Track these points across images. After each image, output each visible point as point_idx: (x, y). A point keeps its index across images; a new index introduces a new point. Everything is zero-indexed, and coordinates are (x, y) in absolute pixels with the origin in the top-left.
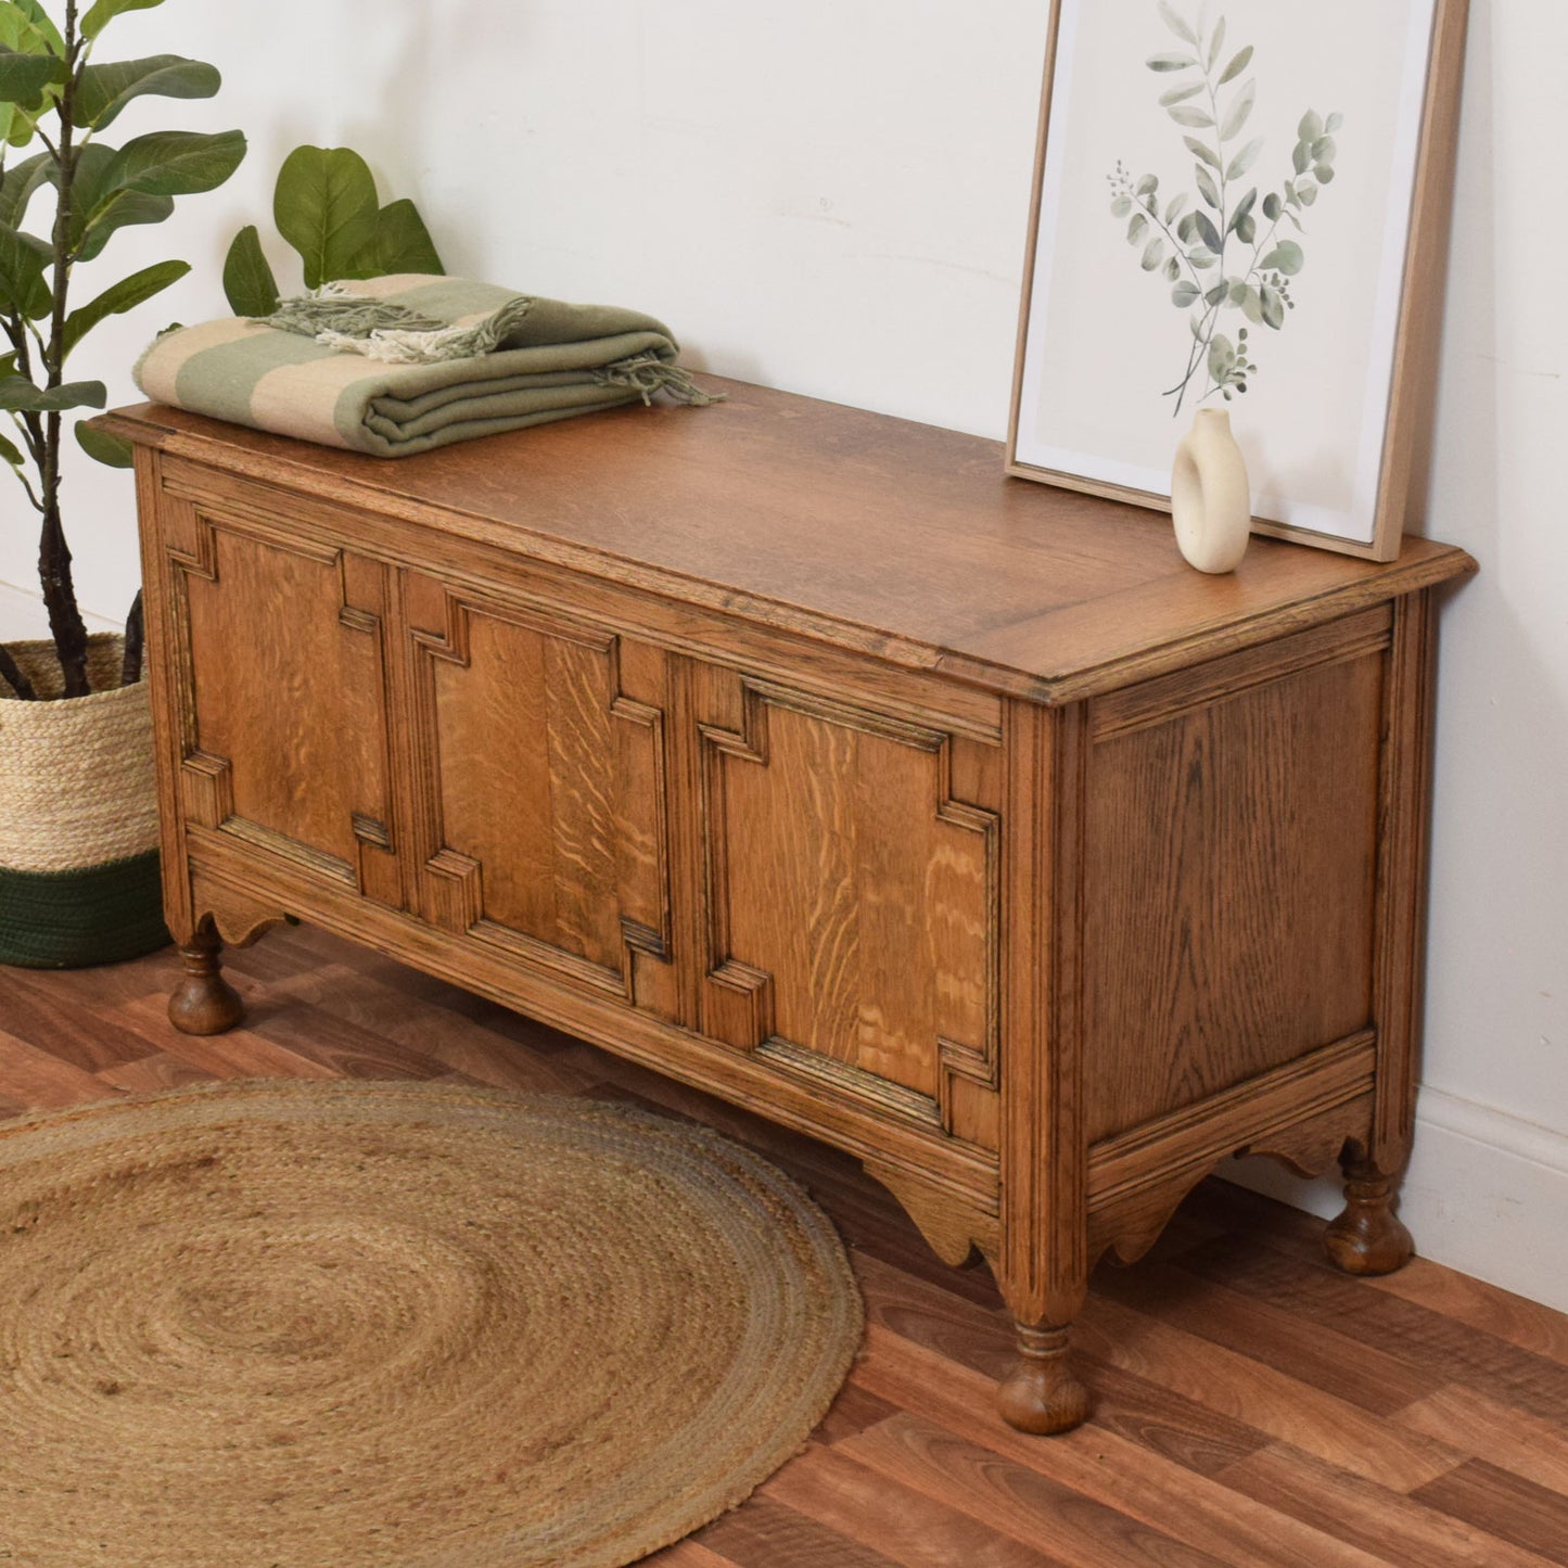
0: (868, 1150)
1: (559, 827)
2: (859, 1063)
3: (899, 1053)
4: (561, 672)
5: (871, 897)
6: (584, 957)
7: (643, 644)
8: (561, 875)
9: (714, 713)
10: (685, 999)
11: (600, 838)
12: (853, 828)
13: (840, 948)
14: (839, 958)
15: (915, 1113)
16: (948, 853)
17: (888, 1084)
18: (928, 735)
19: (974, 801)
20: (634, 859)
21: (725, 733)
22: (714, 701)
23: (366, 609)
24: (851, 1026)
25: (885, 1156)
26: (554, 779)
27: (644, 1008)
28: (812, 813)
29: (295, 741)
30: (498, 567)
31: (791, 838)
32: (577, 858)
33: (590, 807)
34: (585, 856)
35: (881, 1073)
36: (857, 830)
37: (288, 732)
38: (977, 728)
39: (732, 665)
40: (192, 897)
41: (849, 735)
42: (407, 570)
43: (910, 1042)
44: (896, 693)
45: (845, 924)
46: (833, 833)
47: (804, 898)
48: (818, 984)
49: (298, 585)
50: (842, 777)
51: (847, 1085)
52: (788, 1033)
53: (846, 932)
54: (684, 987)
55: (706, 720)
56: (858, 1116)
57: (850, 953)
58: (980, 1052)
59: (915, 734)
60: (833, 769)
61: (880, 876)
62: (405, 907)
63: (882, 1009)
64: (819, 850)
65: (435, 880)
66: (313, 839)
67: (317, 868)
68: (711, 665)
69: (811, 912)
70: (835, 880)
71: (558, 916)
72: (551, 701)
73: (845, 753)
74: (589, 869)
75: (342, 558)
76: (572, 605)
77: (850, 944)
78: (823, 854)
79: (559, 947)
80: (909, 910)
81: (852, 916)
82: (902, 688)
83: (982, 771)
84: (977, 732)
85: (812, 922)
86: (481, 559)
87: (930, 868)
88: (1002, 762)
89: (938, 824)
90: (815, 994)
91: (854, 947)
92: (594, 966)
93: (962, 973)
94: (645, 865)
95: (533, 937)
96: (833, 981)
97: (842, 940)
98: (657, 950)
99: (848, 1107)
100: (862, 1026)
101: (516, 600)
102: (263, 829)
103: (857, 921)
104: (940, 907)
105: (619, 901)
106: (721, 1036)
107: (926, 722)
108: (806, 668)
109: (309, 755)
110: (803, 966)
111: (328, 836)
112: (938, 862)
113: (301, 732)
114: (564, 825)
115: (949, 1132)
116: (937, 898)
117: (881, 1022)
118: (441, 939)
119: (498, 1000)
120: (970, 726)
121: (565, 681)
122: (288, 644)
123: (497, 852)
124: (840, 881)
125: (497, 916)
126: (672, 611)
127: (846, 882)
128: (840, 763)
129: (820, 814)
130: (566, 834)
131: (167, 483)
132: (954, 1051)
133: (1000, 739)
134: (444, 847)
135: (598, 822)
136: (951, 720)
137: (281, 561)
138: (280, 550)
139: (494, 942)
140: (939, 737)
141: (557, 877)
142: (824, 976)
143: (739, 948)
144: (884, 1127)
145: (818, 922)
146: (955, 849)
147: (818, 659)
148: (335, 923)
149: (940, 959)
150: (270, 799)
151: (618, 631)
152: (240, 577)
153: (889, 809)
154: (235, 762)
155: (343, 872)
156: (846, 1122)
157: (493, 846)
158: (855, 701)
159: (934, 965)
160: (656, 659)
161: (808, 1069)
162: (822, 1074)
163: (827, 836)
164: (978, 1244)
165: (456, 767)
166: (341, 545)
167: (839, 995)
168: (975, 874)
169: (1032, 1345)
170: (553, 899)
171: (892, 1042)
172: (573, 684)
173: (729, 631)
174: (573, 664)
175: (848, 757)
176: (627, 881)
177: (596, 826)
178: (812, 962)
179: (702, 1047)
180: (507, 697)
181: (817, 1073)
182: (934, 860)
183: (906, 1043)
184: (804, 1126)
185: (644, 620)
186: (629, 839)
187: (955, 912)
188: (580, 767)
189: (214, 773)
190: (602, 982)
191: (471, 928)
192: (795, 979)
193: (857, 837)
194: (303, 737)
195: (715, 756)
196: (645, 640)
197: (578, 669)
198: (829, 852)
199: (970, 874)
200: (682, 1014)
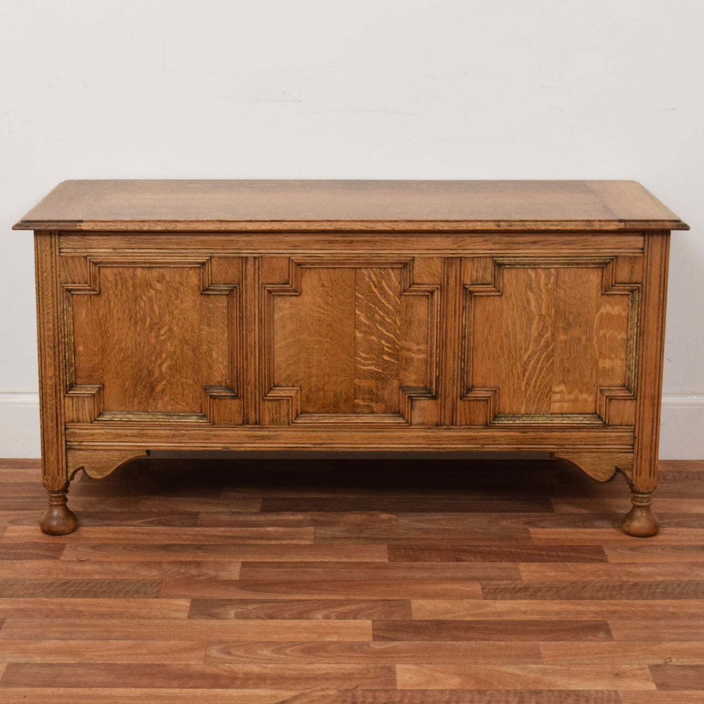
0: (557, 447)
1: (361, 357)
2: (551, 411)
3: (576, 400)
4: (367, 283)
5: (562, 337)
6: (373, 413)
7: (429, 258)
8: (359, 378)
9: (474, 278)
10: (445, 413)
11: (389, 354)
12: (553, 310)
13: (542, 363)
14: (541, 369)
15: (588, 422)
16: (607, 308)
17: (569, 415)
18: (605, 259)
19: (628, 281)
20: (412, 359)
21: (482, 286)
22: (474, 273)
23: (228, 282)
24: (547, 397)
25: (567, 446)
26: (358, 334)
27: (418, 425)
28: (528, 310)
29: (159, 361)
30: (331, 242)
31: (514, 324)
32: (373, 368)
33: (383, 342)
34: (376, 365)
35: (564, 412)
36: (556, 311)
37: (154, 358)
38: (630, 251)
39: (487, 255)
40: (67, 463)
41: (553, 271)
42: (261, 257)
43: (581, 394)
44: (586, 246)
45: (546, 353)
46: (540, 315)
47: (521, 348)
48: (528, 384)
49: (167, 282)
50: (547, 290)
51: (548, 422)
52: (507, 411)
53: (546, 356)
54: (445, 408)
55: (468, 283)
56: (553, 434)
57: (548, 365)
58: (624, 386)
59: (597, 261)
60: (542, 287)
61: (568, 327)
62: (245, 422)
63: (565, 384)
64: (532, 324)
65: (270, 403)
66: (170, 408)
67: (177, 420)
68: (473, 258)
69: (525, 353)
70: (540, 335)
71: (356, 398)
72: (359, 298)
73: (550, 279)
74: (380, 371)
75: (211, 261)
76: (381, 250)
77: (548, 361)
78: (534, 326)
79: (355, 413)
80: (584, 338)
81: (551, 348)
82: (589, 243)
83: (632, 268)
84: (629, 253)
85: (525, 357)
86: (318, 241)
87: (597, 317)
88: (644, 262)
89: (604, 297)
90: (525, 389)
91: (551, 361)
92: (382, 415)
93: (613, 356)
94: (418, 359)
95: (337, 413)
96: (536, 381)
97: (543, 361)
98: (430, 395)
99: (545, 432)
100: (552, 394)
101: (342, 255)
102: (129, 413)
103: (553, 350)
104: (601, 332)
105: (399, 380)
106: (468, 423)
107: (603, 255)
108: (533, 246)
109: (170, 367)
110: (519, 378)
111: (182, 404)
112: (602, 314)
113: (164, 356)
114: (363, 355)
115: (606, 425)
116: (601, 327)
117: (565, 390)
118: (270, 432)
119: (313, 449)
120: (626, 251)
121: (370, 287)
122: (157, 313)
123: (314, 379)
124: (544, 335)
125: (310, 410)
126: (450, 239)
127: (548, 334)
128: (547, 285)
129: (534, 309)
130: (365, 359)
131: (62, 250)
132: (608, 390)
133: (643, 253)
134: (275, 386)
135: (388, 347)
136: (616, 251)
137: (155, 273)
138: (153, 267)
139: (313, 422)
140: (610, 259)
141: (357, 381)
142: (531, 379)
143: (478, 381)
144: (566, 434)
145: (529, 357)
146: (611, 305)
147: (541, 241)
148: (189, 445)
149: (601, 353)
150: (135, 396)
151: (413, 255)
152: (120, 287)
153: (575, 298)
154: (107, 384)
155: (196, 417)
156: (545, 438)
157: (310, 377)
158: (561, 255)
159: (598, 356)
160: (439, 263)
161: (524, 422)
162: (532, 422)
163: (537, 317)
164: (619, 467)
165: (286, 346)
166: (209, 255)
167: (541, 385)
168: (622, 312)
169: (645, 501)
170: (352, 392)
171: (572, 397)
172: (376, 287)
173: (486, 240)
174: (376, 278)
175: (552, 281)
176: (405, 370)
177: (386, 349)
178: (524, 375)
179: (454, 431)
180: (327, 303)
181: (529, 422)
182: (600, 313)
183: (579, 395)
184: (517, 448)
185: (430, 247)
186: (408, 350)
187: (611, 332)
188: (377, 325)
189: (94, 392)
190: (388, 420)
191: (295, 420)
192: (513, 385)
193: (555, 314)
194: (165, 359)
195: (471, 298)
196: (431, 255)
197: (379, 279)
198: (538, 323)
199: (620, 313)
200: (442, 420)
